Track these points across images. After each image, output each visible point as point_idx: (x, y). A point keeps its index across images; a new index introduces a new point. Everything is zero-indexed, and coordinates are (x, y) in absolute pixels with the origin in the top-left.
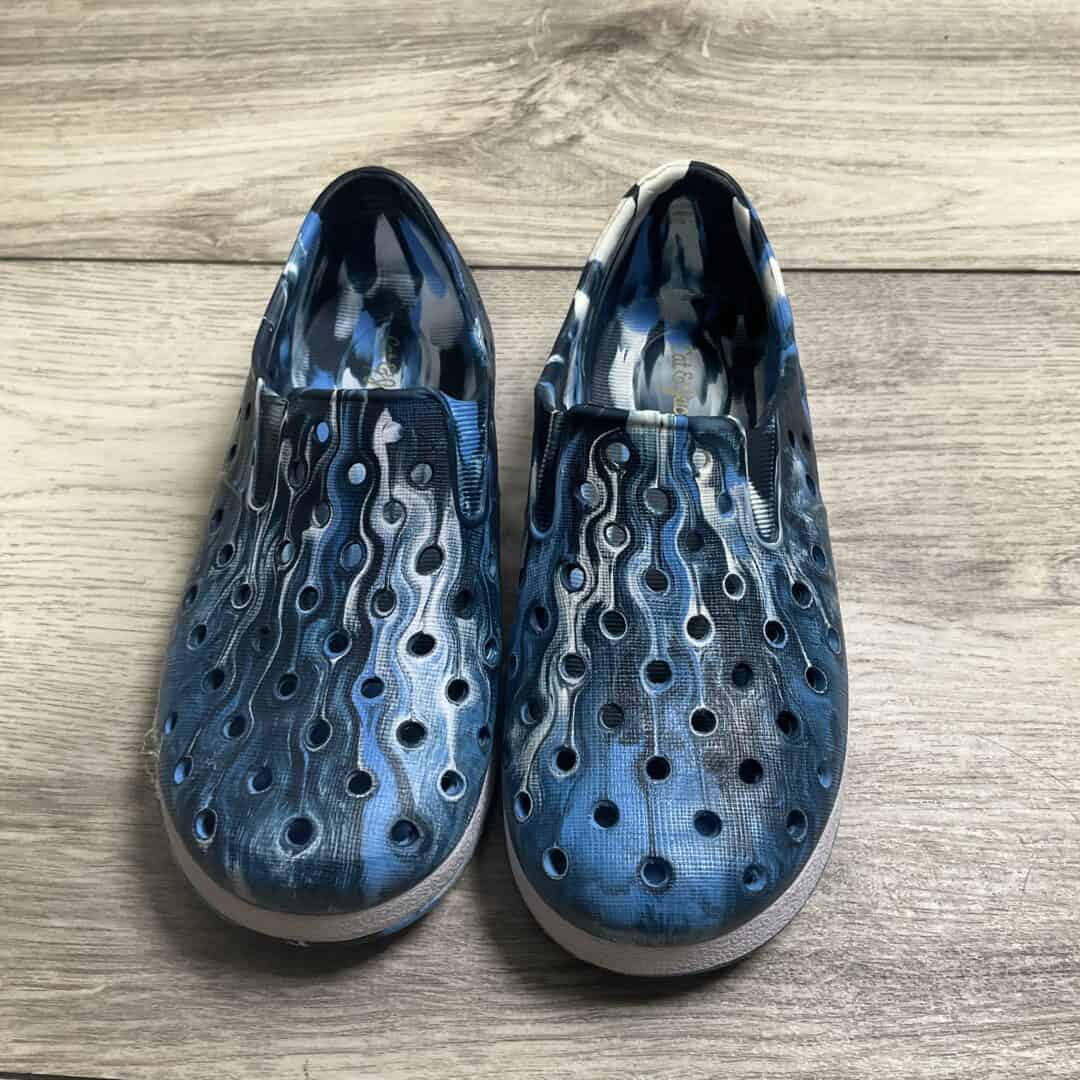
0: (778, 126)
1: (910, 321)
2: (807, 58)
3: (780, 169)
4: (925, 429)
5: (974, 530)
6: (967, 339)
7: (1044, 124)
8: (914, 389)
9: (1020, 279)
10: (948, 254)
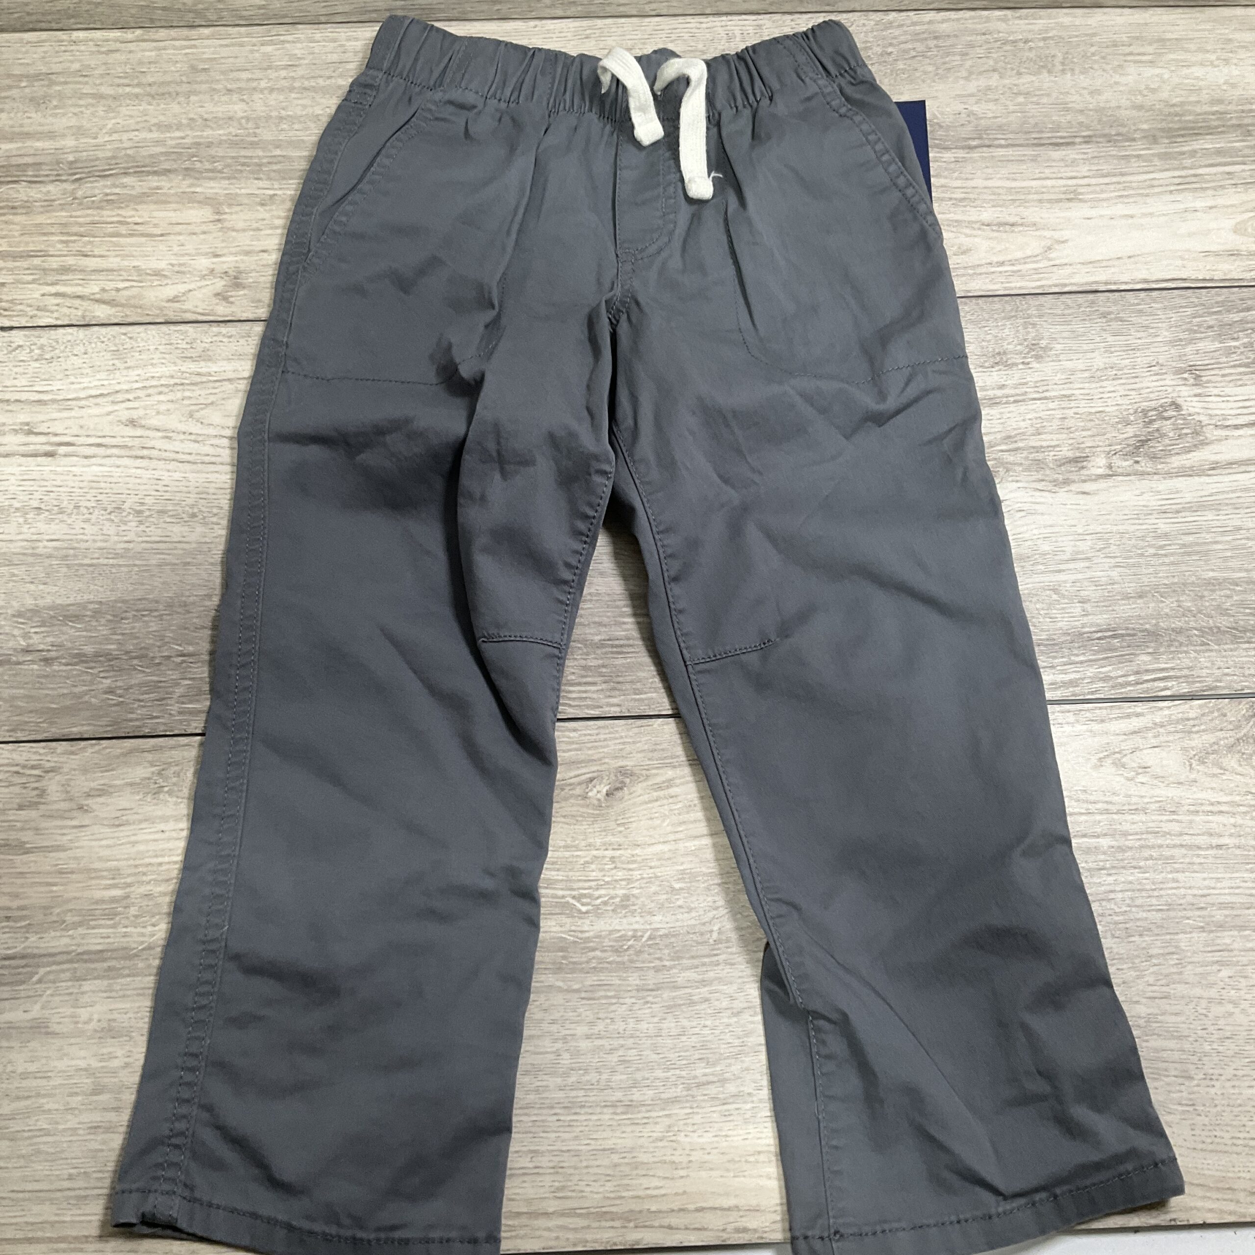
0: (951, 199)
1: (1034, 325)
2: (963, 148)
3: (954, 229)
4: (1045, 388)
5: (1071, 441)
6: (1065, 335)
7: (1102, 191)
8: (1038, 365)
9: (1091, 297)
10: (1050, 282)
